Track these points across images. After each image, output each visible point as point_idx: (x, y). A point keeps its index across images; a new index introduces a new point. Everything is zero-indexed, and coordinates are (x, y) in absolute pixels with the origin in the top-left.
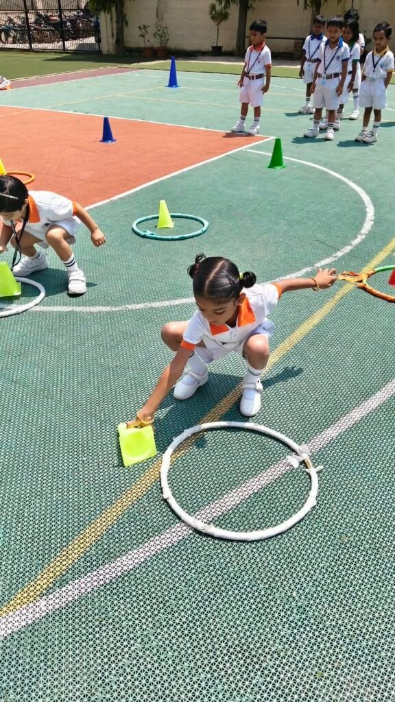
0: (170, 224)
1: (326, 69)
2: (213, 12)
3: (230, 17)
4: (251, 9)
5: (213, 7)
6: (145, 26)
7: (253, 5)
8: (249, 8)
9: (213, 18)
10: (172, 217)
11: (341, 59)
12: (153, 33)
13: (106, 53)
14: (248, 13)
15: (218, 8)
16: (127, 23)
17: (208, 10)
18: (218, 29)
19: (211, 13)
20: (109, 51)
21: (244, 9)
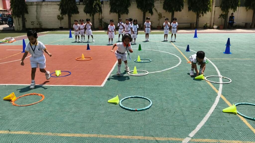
0: (140, 60)
3: (64, 19)
6: (33, 22)
9: (58, 19)
10: (141, 59)
12: (36, 24)
13: (16, 30)
15: (60, 16)
16: (26, 21)
18: (61, 22)
19: (58, 17)
20: (17, 30)
21: (70, 17)
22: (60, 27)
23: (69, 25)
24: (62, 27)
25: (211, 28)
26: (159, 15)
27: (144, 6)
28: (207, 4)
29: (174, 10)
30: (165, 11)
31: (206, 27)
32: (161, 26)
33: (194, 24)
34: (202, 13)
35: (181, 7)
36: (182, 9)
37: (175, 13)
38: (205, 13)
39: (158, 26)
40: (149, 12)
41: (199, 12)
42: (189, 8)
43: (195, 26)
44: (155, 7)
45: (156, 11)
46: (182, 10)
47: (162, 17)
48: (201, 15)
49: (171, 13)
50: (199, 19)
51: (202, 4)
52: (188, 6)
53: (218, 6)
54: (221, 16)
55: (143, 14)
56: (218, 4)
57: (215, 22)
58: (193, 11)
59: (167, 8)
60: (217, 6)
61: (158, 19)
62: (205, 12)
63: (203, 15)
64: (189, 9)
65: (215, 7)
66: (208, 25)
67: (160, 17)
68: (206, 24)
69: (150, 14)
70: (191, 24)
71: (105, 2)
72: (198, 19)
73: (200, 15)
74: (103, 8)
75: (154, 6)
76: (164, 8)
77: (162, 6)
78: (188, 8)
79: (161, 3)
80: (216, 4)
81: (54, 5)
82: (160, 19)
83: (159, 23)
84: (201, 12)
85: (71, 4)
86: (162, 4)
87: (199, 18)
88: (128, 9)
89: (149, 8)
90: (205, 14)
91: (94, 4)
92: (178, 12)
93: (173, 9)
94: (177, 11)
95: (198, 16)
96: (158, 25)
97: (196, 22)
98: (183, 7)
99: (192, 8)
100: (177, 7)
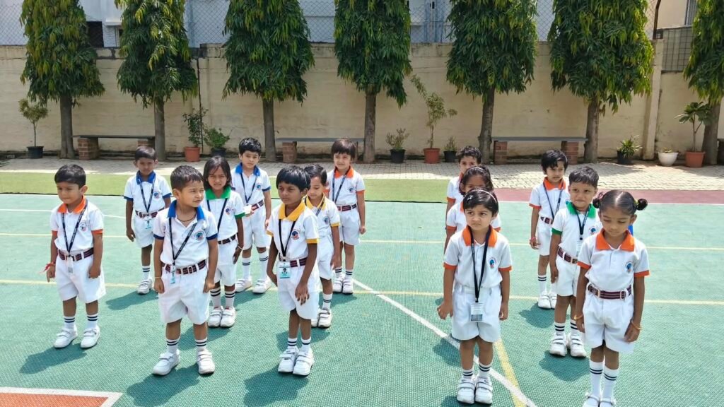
1: (175, 258)
2: (26, 109)
3: (49, 113)
4: (76, 105)
5: (25, 104)
7: (77, 101)
8: (74, 104)
9: (26, 115)
11: (204, 236)
14: (72, 110)
15: (32, 104)
17: (18, 106)
18: (35, 128)
19: (23, 109)
21: (67, 106)
22: (30, 149)
23: (64, 139)
24: (41, 148)
25: (644, 158)
26: (431, 105)
27: (367, 68)
28: (633, 61)
29: (494, 86)
30: (454, 88)
31: (627, 158)
32: (437, 150)
33: (577, 144)
34: (613, 99)
35: (525, 72)
36: (529, 79)
37: (499, 96)
38: (623, 100)
39: (425, 150)
40: (391, 93)
41: (598, 92)
42: (554, 75)
43: (581, 150)
44: (412, 74)
45: (419, 87)
46: (527, 85)
47: (443, 114)
48: (607, 108)
49: (479, 99)
50: (597, 123)
51: (613, 60)
52: (549, 69)
53: (674, 69)
54: (693, 110)
55: (365, 100)
56: (674, 64)
57: (660, 137)
58: (574, 91)
59: (462, 76)
60: (668, 69)
61: (428, 120)
62: (626, 97)
63: (615, 108)
64: (557, 82)
65: (663, 72)
66: (637, 148)
67: (435, 112)
68: (630, 143)
69: (393, 101)
70: (564, 144)
71: (214, 50)
72: (594, 125)
73: (604, 106)
74: (208, 73)
75: (409, 69)
76: (452, 75)
77: (445, 70)
78: (549, 76)
79: (440, 56)
80: (665, 61)
81: (15, 60)
82: (438, 121)
83: (432, 138)
84: (608, 94)
85: (65, 58)
86: (446, 59)
87: (596, 117)
88: (304, 77)
89: (387, 77)
90: (622, 105)
91: (155, 56)
92: (513, 92)
93: (491, 80)
94: (505, 88)
95: (594, 111)
96: (428, 146)
97: (585, 136)
98: (530, 70)
99: (567, 78)
100: (506, 72)
